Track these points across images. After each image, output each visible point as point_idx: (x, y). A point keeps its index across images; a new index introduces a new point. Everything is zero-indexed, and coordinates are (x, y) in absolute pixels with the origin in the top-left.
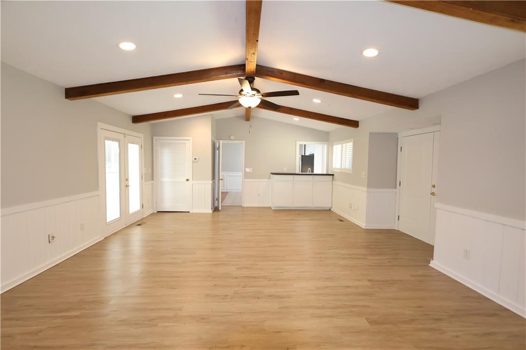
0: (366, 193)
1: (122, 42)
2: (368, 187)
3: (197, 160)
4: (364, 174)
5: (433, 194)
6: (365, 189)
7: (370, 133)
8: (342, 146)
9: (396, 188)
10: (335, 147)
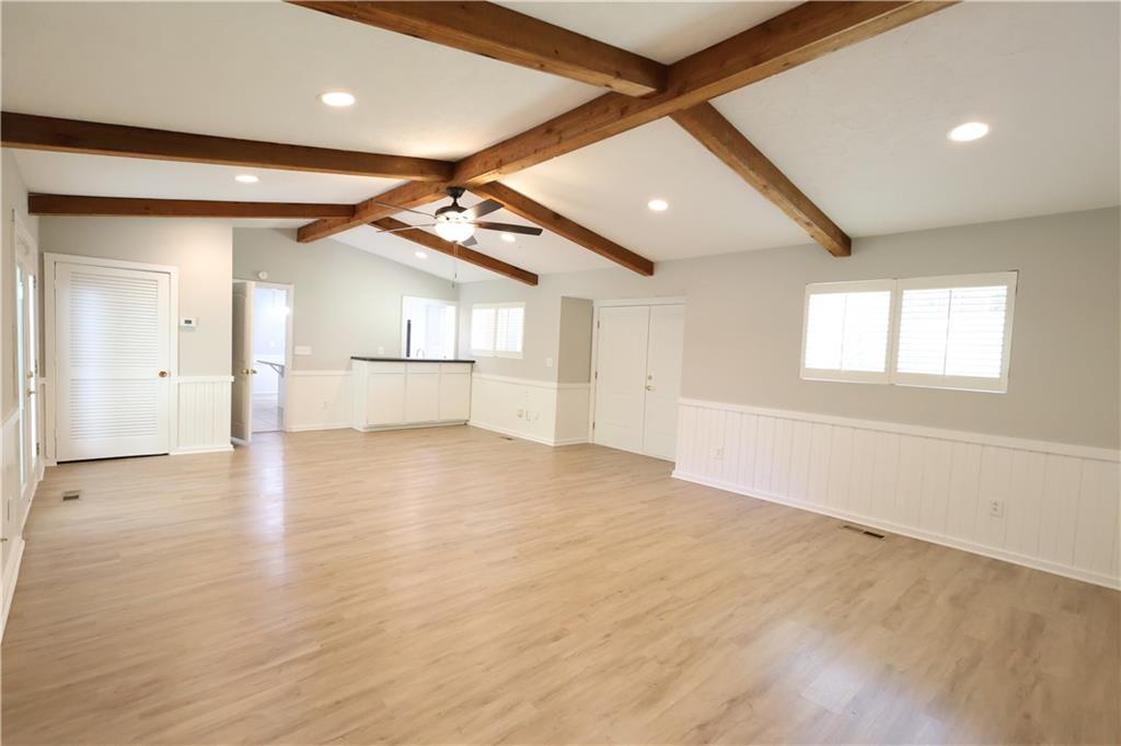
0: (556, 391)
1: (325, 93)
2: (559, 382)
3: (193, 324)
4: (552, 362)
5: (648, 388)
6: (555, 385)
7: (563, 297)
8: (497, 313)
9: (589, 381)
10: (474, 311)
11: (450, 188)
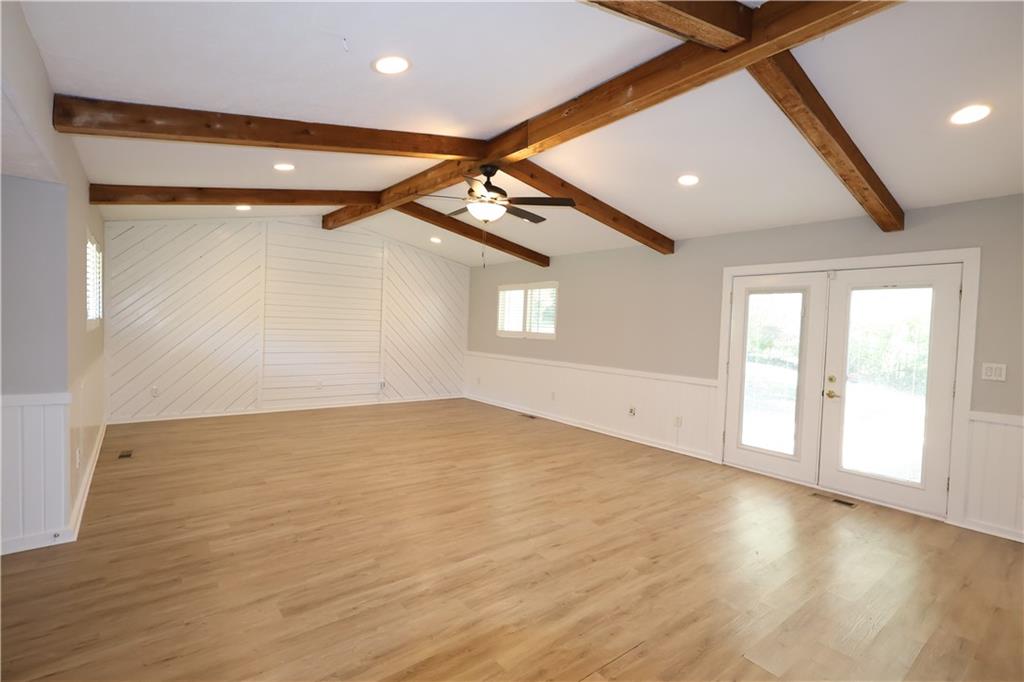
11: (484, 166)
